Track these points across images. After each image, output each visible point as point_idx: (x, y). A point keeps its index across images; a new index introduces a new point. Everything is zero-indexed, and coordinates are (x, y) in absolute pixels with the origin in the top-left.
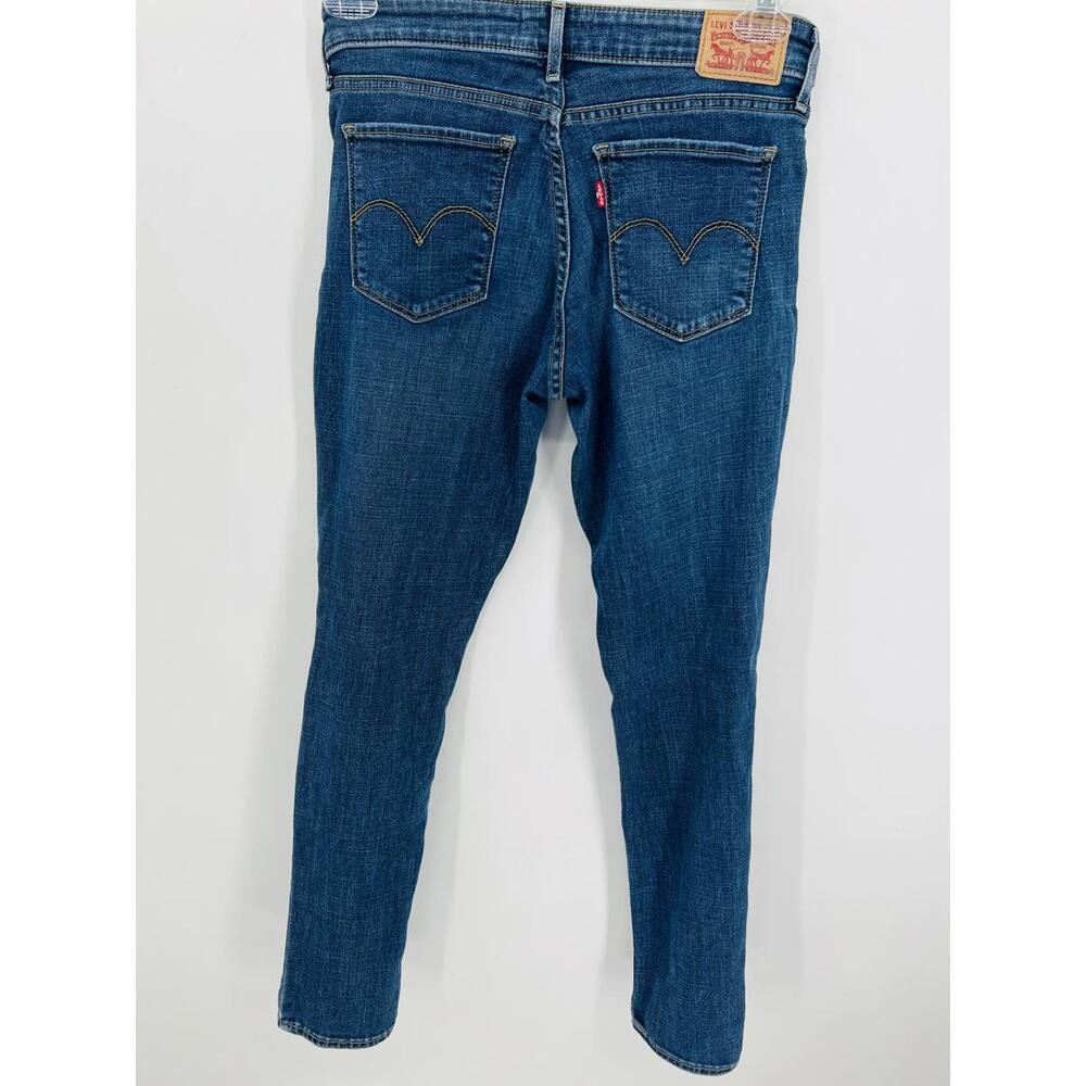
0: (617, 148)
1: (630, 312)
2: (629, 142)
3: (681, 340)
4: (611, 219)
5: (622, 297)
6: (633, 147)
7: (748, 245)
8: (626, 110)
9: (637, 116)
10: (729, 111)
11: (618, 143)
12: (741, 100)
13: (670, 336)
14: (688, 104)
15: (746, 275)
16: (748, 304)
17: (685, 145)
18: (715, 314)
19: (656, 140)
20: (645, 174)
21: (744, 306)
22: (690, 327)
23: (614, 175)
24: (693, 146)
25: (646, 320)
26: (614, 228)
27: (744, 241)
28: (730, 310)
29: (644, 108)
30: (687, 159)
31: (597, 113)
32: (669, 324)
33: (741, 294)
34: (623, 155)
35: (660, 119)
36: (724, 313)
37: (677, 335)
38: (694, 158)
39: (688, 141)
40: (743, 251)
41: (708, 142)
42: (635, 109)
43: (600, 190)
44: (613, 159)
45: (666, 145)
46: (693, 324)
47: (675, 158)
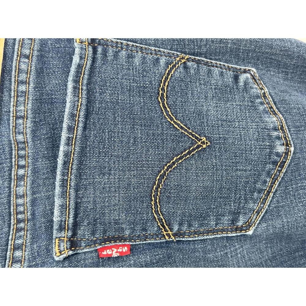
0: (61, 228)
1: (258, 212)
2: (56, 212)
3: (292, 149)
4: (146, 238)
5: (240, 224)
6: (63, 207)
7: (186, 67)
8: (21, 213)
9: (28, 199)
10: (32, 85)
11: (56, 227)
12: (20, 71)
13: (288, 162)
14: (20, 138)
15: (216, 71)
16: (245, 72)
17: (68, 139)
18: (261, 108)
19: (59, 177)
20: (98, 193)
21: (248, 75)
22: (279, 138)
23: (93, 233)
24: (70, 129)
25: (269, 192)
26: (158, 235)
27: (181, 69)
28: (255, 90)
29: (21, 190)
30: (85, 138)
31: (16, 248)
32: (275, 163)
33: (236, 78)
34: (71, 220)
35: (35, 171)
36: (258, 97)
37: (287, 154)
38: (85, 128)
39: (64, 135)
40: (192, 71)
41: (67, 110)
42: (20, 201)
43: (109, 252)
44: (74, 234)
45: (65, 163)
46: (275, 134)
47: (83, 152)
